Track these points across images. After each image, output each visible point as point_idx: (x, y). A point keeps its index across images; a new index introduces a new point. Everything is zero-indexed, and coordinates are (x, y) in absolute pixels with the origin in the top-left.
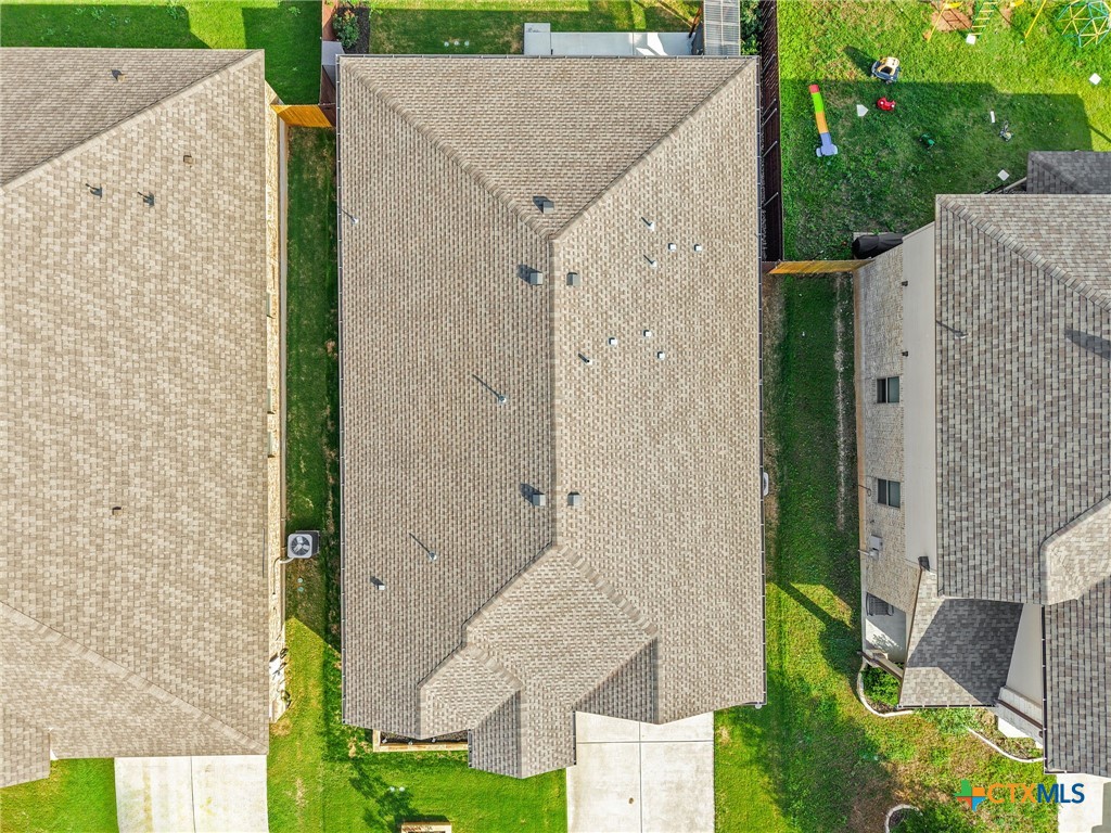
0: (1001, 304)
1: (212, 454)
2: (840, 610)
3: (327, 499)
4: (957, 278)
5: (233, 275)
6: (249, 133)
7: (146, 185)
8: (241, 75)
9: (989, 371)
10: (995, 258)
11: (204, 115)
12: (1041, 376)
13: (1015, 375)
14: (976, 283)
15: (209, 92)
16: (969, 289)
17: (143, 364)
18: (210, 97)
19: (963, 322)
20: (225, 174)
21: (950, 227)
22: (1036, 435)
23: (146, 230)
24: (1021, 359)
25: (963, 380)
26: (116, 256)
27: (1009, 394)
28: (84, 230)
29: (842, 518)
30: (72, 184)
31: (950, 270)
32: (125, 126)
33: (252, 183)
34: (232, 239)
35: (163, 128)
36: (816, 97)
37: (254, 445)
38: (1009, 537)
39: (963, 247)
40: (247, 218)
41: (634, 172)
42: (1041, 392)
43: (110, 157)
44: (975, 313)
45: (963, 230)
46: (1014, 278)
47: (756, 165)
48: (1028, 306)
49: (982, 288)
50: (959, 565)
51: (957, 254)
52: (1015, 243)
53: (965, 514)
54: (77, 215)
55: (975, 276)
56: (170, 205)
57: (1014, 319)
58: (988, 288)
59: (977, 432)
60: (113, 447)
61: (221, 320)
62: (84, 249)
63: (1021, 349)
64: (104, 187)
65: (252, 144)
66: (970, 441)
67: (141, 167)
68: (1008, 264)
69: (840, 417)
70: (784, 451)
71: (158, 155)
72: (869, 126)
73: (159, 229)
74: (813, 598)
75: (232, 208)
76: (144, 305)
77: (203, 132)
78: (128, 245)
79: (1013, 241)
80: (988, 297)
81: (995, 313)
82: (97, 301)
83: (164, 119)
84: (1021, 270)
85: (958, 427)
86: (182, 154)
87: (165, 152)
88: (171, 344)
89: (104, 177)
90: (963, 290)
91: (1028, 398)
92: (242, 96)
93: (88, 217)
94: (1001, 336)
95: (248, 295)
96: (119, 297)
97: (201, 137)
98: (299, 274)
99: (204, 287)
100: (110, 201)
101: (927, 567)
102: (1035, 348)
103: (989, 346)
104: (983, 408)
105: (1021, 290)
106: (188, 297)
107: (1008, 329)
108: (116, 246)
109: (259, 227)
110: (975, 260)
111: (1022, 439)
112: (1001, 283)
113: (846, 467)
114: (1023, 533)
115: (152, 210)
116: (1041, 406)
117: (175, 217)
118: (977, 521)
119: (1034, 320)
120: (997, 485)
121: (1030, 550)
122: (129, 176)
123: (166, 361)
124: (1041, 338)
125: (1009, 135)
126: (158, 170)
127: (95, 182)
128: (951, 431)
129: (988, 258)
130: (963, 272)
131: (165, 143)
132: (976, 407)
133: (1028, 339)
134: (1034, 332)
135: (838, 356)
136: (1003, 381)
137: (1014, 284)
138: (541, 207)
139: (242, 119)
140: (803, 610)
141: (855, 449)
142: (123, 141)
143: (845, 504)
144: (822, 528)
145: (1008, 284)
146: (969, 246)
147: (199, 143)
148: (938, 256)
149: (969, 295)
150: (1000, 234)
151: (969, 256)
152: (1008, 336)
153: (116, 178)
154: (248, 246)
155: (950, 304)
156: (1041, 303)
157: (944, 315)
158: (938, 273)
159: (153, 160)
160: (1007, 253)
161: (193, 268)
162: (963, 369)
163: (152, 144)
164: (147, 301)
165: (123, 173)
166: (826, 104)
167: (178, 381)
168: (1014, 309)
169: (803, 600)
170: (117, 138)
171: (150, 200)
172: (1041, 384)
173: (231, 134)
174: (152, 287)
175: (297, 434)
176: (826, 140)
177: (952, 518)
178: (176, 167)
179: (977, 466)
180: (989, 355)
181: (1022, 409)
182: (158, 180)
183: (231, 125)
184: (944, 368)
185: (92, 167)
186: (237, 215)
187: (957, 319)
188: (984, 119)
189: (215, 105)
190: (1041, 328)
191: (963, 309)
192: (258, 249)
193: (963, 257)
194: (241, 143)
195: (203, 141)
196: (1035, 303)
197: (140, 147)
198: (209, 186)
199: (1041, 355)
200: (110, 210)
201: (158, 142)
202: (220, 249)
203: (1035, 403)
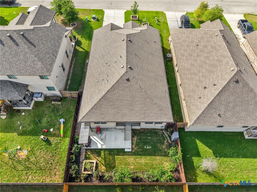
0: (45, 55)
1: (185, 57)
2: (77, 48)
3: (166, 64)
4: (51, 62)
5: (187, 83)
6: (190, 108)
7: (206, 90)
8: (194, 118)
9: (50, 48)
10: (44, 62)
11: (199, 107)
12: (42, 44)
13: (46, 46)
14: (48, 60)
15: (199, 112)
16: (49, 59)
17: (199, 64)
18: (199, 111)
19: (52, 56)
20: (193, 98)
21: (50, 70)
22: (46, 38)
23: (204, 83)
24: (44, 47)
25: (54, 49)
26: (208, 77)
27: (48, 44)
28: (215, 78)
29: (74, 59)
30: (219, 84)
31: (52, 64)
32: (213, 98)
33: (187, 99)
34: (189, 88)
35: (206, 101)
36: (62, 133)
37: (178, 61)
38: (54, 29)
39: (48, 66)
40: (187, 93)
41: (109, 88)
42: (43, 42)
43: (214, 91)
44: (50, 56)
45: (48, 68)
46: (41, 58)
47: (82, 101)
48: (41, 53)
49: (47, 59)
50: (62, 29)
51: (50, 65)
52: (39, 62)
53: (60, 34)
54: (216, 80)
55: (48, 61)
56: (201, 89)
57: (43, 53)
58: (46, 58)
59: (55, 42)
60: (200, 52)
61: (188, 75)
62: (214, 76)
63: (44, 48)
64: (213, 86)
65: (189, 106)
66: (56, 41)
67: (208, 92)
68: (42, 60)
69: (71, 73)
70: (83, 69)
71: (205, 96)
72: (51, 126)
73: (202, 84)
74: (82, 49)
75: (190, 93)
76: (201, 72)
77: (198, 104)
78: (207, 79)
79: (40, 63)
80: (47, 57)
81: (46, 55)
82: (209, 69)
83: (206, 103)
84: (40, 58)
85: (57, 44)
86: (201, 98)
87: (204, 97)
88: (195, 68)
89: (214, 88)
90: (51, 60)
91: (45, 42)
92: (193, 114)
93: (215, 80)
94: (46, 51)
95: (184, 81)
96: (206, 71)
97: (199, 103)
98: (177, 98)
99: (192, 79)
100: (212, 85)
101: (66, 36)
102: (42, 48)
103: (49, 51)
104: (53, 44)
105: (41, 56)
106: (194, 76)
107: (45, 52)
108: (208, 78)
109: (184, 92)
110: (47, 63)
111: (48, 38)
112: (44, 58)
113: (72, 66)
114: (52, 28)
115: (204, 86)
116: (43, 41)
117: (200, 87)
118: (58, 32)
119: (40, 51)
120: (54, 35)
121: (52, 27)
122: (210, 90)
123: (195, 66)
124: (40, 49)
125: (19, 122)
126: (205, 93)
127: (215, 86)
128: (59, 43)
129: (45, 62)
130: (50, 62)
131: (205, 98)
132: (54, 45)
133: (42, 49)
134: (41, 50)
135: (69, 83)
136: (48, 46)
137: (42, 57)
138: (128, 79)
139: (192, 110)
140: (84, 48)
141: (70, 68)
142: (213, 95)
143: (73, 61)
144: (78, 58)
145: (43, 57)
146: (47, 65)
147: (199, 101)
148: (53, 66)
149: (50, 59)
150: (41, 65)
151: (48, 64)
152: (45, 51)
153: (212, 89)
154: (186, 88)
155: (53, 59)
156: (38, 53)
157: (55, 58)
158: (54, 64)
159: (206, 95)
160: (41, 62)
161: (195, 81)
162: (54, 50)
163: (207, 97)
164: (201, 73)
165: (211, 90)
166: (60, 132)
167: (193, 64)
168: (43, 54)
169: (84, 49)
170: (214, 95)
171: (205, 88)
172: (42, 43)
173: (193, 106)
174: (201, 75)
175: (173, 73)
176: (62, 122)
177: (62, 34)
178: (202, 95)
179: (56, 38)
180: (49, 50)
181: (47, 41)
182: (204, 92)
183: (193, 107)
184: (57, 51)
185: (216, 88)
186: (189, 92)
187: (53, 57)
188: (23, 127)
189: (198, 110)
190: (40, 50)
191: (51, 58)
192: (184, 89)
193: (49, 64)
194: (191, 105)
195: (198, 102)
196: (39, 53)
197: (209, 96)
198: (195, 95)
199: (41, 46)
200: (211, 83)
201: (206, 98)
202: (190, 86)
203: (44, 41)
